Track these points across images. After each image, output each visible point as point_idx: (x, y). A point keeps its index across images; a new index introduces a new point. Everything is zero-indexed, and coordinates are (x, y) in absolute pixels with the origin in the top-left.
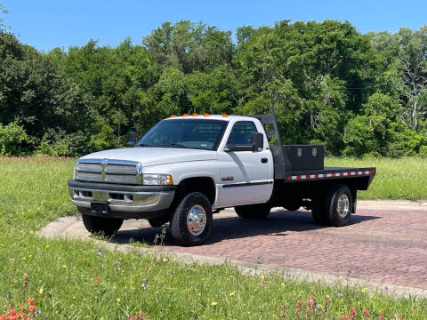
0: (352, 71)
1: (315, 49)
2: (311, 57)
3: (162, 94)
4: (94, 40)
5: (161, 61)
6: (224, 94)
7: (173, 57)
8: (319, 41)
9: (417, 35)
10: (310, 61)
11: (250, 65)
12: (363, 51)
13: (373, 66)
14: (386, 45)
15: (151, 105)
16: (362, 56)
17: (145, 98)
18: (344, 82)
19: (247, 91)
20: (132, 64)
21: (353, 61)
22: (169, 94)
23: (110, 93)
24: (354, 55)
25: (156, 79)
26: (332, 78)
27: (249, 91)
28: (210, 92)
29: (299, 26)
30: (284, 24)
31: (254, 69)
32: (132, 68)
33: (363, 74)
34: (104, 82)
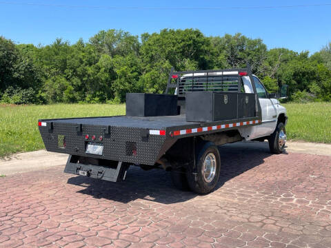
0: (201, 56)
1: (182, 44)
2: (179, 48)
3: (100, 69)
4: (59, 38)
5: (99, 51)
6: (133, 68)
7: (106, 49)
8: (183, 41)
9: (235, 38)
10: (178, 51)
11: (147, 53)
12: (207, 46)
13: (212, 54)
14: (218, 43)
15: (94, 74)
16: (206, 48)
17: (90, 70)
18: (197, 62)
19: (146, 67)
20: (83, 52)
21: (202, 51)
22: (104, 69)
23: (71, 68)
24: (202, 48)
25: (97, 61)
26: (191, 60)
27: (148, 67)
28: (126, 67)
29: (172, 32)
30: (165, 31)
31: (150, 55)
32: (83, 54)
33: (207, 58)
34: (68, 62)
